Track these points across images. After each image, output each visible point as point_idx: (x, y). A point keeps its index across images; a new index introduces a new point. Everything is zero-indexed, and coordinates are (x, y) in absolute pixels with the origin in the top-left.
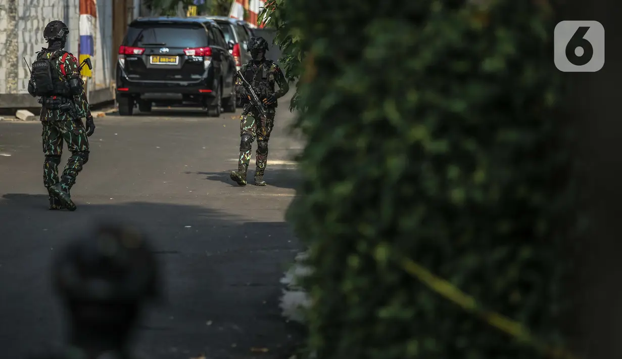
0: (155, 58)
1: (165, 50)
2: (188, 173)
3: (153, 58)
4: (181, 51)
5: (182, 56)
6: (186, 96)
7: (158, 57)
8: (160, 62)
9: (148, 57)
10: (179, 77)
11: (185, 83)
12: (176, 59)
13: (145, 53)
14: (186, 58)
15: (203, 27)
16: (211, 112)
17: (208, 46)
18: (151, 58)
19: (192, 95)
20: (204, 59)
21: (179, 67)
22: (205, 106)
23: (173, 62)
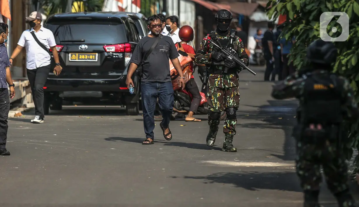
0: (74, 56)
1: (84, 47)
2: (174, 177)
3: (71, 56)
4: (101, 48)
5: (101, 53)
6: (106, 94)
7: (77, 54)
8: (79, 59)
9: (67, 54)
10: (96, 74)
11: (101, 81)
12: (95, 56)
13: (63, 50)
14: (106, 54)
15: (121, 23)
16: (130, 110)
17: (128, 43)
18: (70, 55)
19: (112, 92)
20: (124, 56)
21: (99, 64)
22: (123, 103)
23: (93, 59)
